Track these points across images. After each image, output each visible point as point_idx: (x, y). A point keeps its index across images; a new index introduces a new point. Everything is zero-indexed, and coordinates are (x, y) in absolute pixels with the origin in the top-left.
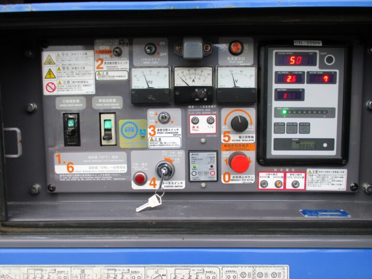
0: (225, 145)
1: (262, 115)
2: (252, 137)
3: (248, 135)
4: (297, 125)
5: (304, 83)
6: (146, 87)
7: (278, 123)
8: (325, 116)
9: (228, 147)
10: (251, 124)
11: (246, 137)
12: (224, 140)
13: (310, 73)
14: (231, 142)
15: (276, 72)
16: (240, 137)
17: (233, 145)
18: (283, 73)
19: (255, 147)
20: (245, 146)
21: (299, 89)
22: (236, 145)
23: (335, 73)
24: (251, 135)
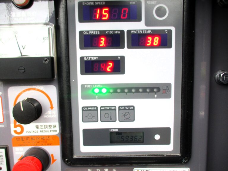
0: (17, 138)
1: (66, 96)
2: (55, 126)
3: (48, 124)
4: (115, 110)
5: (123, 47)
7: (87, 107)
8: (156, 96)
9: (22, 141)
10: (52, 108)
11: (46, 127)
12: (15, 132)
13: (132, 32)
14: (24, 134)
15: (81, 33)
16: (37, 127)
17: (27, 138)
18: (92, 32)
19: (59, 139)
20: (46, 140)
21: (117, 57)
22: (32, 138)
23: (170, 31)
24: (52, 124)
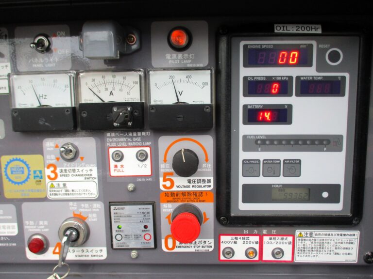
0: (167, 194)
1: (223, 147)
2: (209, 181)
3: (202, 178)
4: (280, 163)
5: (291, 95)
6: (36, 105)
7: (249, 160)
8: (325, 149)
9: (173, 196)
10: (207, 160)
11: (199, 181)
12: (164, 186)
13: (302, 78)
14: (175, 189)
15: (245, 78)
16: (189, 182)
17: (178, 193)
18: (257, 78)
19: (213, 196)
20: (198, 196)
21: (284, 105)
22: (183, 193)
23: (344, 78)
24: (206, 178)
